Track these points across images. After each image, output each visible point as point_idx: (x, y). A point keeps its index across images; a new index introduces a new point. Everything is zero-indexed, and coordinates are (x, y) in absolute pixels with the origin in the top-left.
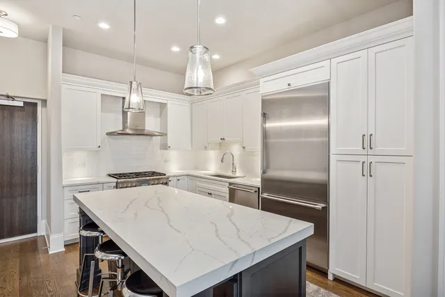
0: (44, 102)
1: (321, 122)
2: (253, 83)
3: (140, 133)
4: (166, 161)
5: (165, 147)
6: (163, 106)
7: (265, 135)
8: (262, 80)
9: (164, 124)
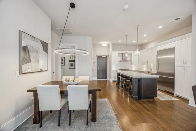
0: (108, 56)
1: (173, 56)
2: (155, 47)
3: (125, 61)
4: (132, 67)
5: (131, 64)
6: (131, 54)
7: (158, 60)
8: (157, 47)
9: (131, 58)
